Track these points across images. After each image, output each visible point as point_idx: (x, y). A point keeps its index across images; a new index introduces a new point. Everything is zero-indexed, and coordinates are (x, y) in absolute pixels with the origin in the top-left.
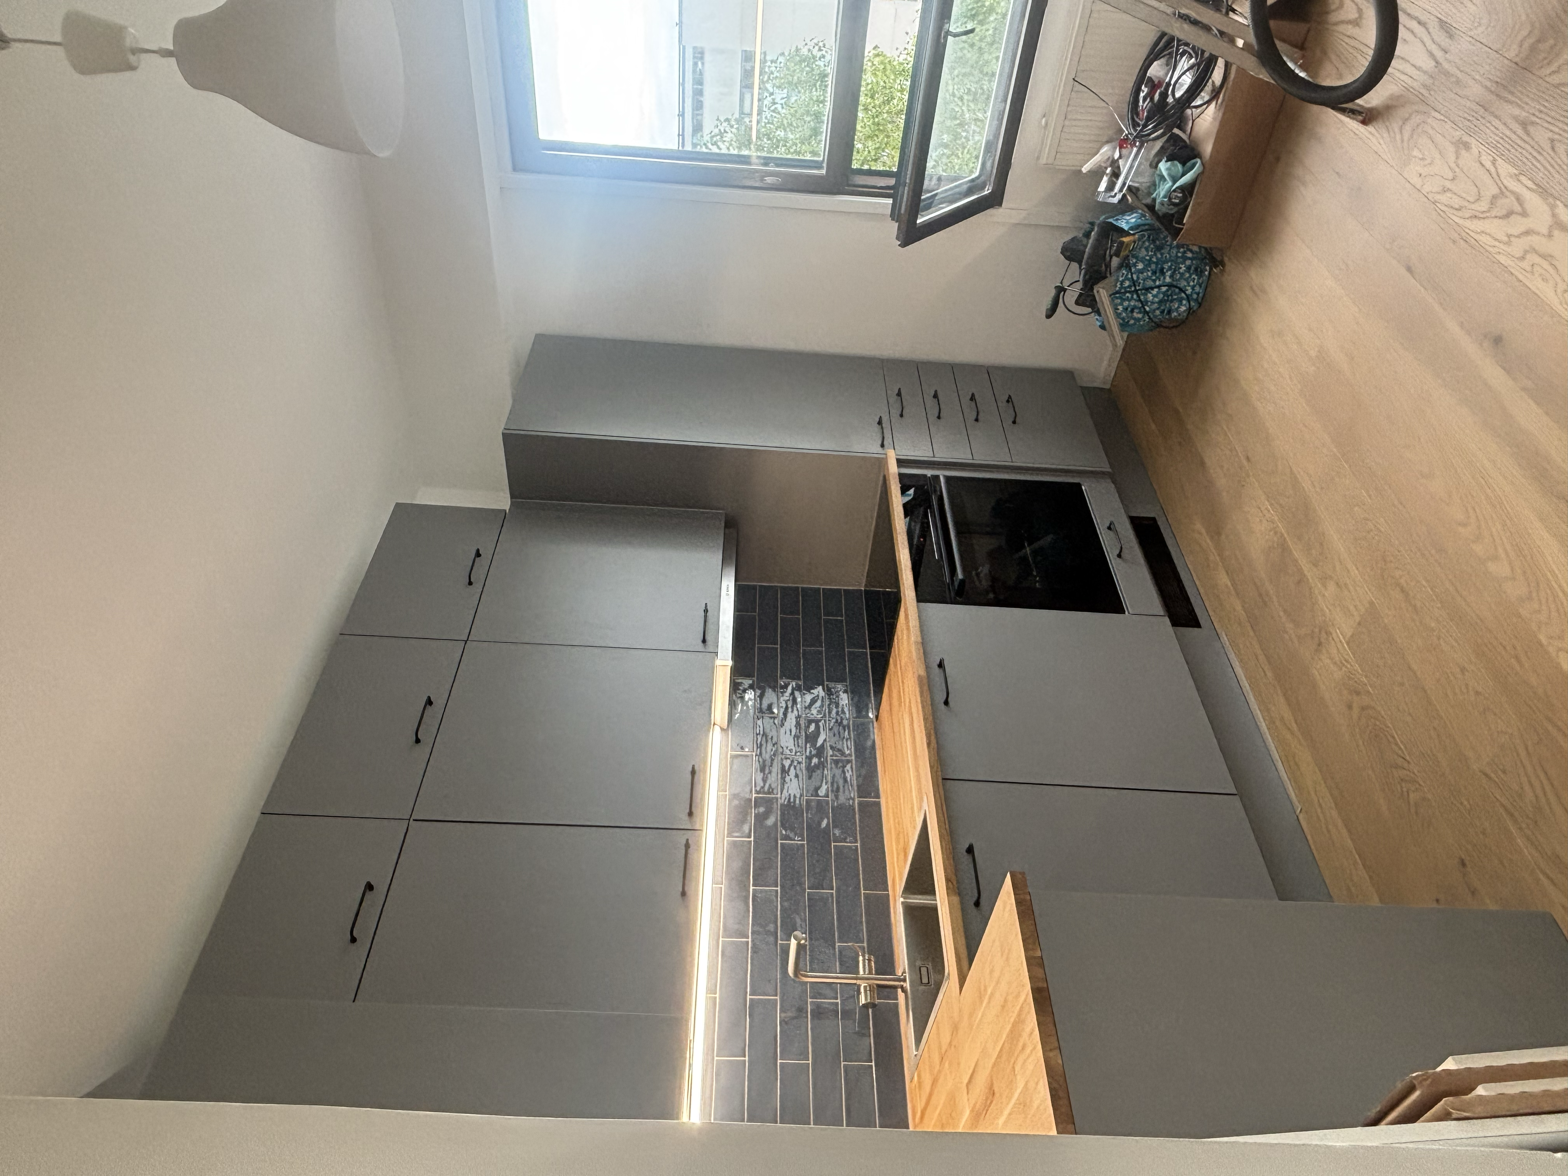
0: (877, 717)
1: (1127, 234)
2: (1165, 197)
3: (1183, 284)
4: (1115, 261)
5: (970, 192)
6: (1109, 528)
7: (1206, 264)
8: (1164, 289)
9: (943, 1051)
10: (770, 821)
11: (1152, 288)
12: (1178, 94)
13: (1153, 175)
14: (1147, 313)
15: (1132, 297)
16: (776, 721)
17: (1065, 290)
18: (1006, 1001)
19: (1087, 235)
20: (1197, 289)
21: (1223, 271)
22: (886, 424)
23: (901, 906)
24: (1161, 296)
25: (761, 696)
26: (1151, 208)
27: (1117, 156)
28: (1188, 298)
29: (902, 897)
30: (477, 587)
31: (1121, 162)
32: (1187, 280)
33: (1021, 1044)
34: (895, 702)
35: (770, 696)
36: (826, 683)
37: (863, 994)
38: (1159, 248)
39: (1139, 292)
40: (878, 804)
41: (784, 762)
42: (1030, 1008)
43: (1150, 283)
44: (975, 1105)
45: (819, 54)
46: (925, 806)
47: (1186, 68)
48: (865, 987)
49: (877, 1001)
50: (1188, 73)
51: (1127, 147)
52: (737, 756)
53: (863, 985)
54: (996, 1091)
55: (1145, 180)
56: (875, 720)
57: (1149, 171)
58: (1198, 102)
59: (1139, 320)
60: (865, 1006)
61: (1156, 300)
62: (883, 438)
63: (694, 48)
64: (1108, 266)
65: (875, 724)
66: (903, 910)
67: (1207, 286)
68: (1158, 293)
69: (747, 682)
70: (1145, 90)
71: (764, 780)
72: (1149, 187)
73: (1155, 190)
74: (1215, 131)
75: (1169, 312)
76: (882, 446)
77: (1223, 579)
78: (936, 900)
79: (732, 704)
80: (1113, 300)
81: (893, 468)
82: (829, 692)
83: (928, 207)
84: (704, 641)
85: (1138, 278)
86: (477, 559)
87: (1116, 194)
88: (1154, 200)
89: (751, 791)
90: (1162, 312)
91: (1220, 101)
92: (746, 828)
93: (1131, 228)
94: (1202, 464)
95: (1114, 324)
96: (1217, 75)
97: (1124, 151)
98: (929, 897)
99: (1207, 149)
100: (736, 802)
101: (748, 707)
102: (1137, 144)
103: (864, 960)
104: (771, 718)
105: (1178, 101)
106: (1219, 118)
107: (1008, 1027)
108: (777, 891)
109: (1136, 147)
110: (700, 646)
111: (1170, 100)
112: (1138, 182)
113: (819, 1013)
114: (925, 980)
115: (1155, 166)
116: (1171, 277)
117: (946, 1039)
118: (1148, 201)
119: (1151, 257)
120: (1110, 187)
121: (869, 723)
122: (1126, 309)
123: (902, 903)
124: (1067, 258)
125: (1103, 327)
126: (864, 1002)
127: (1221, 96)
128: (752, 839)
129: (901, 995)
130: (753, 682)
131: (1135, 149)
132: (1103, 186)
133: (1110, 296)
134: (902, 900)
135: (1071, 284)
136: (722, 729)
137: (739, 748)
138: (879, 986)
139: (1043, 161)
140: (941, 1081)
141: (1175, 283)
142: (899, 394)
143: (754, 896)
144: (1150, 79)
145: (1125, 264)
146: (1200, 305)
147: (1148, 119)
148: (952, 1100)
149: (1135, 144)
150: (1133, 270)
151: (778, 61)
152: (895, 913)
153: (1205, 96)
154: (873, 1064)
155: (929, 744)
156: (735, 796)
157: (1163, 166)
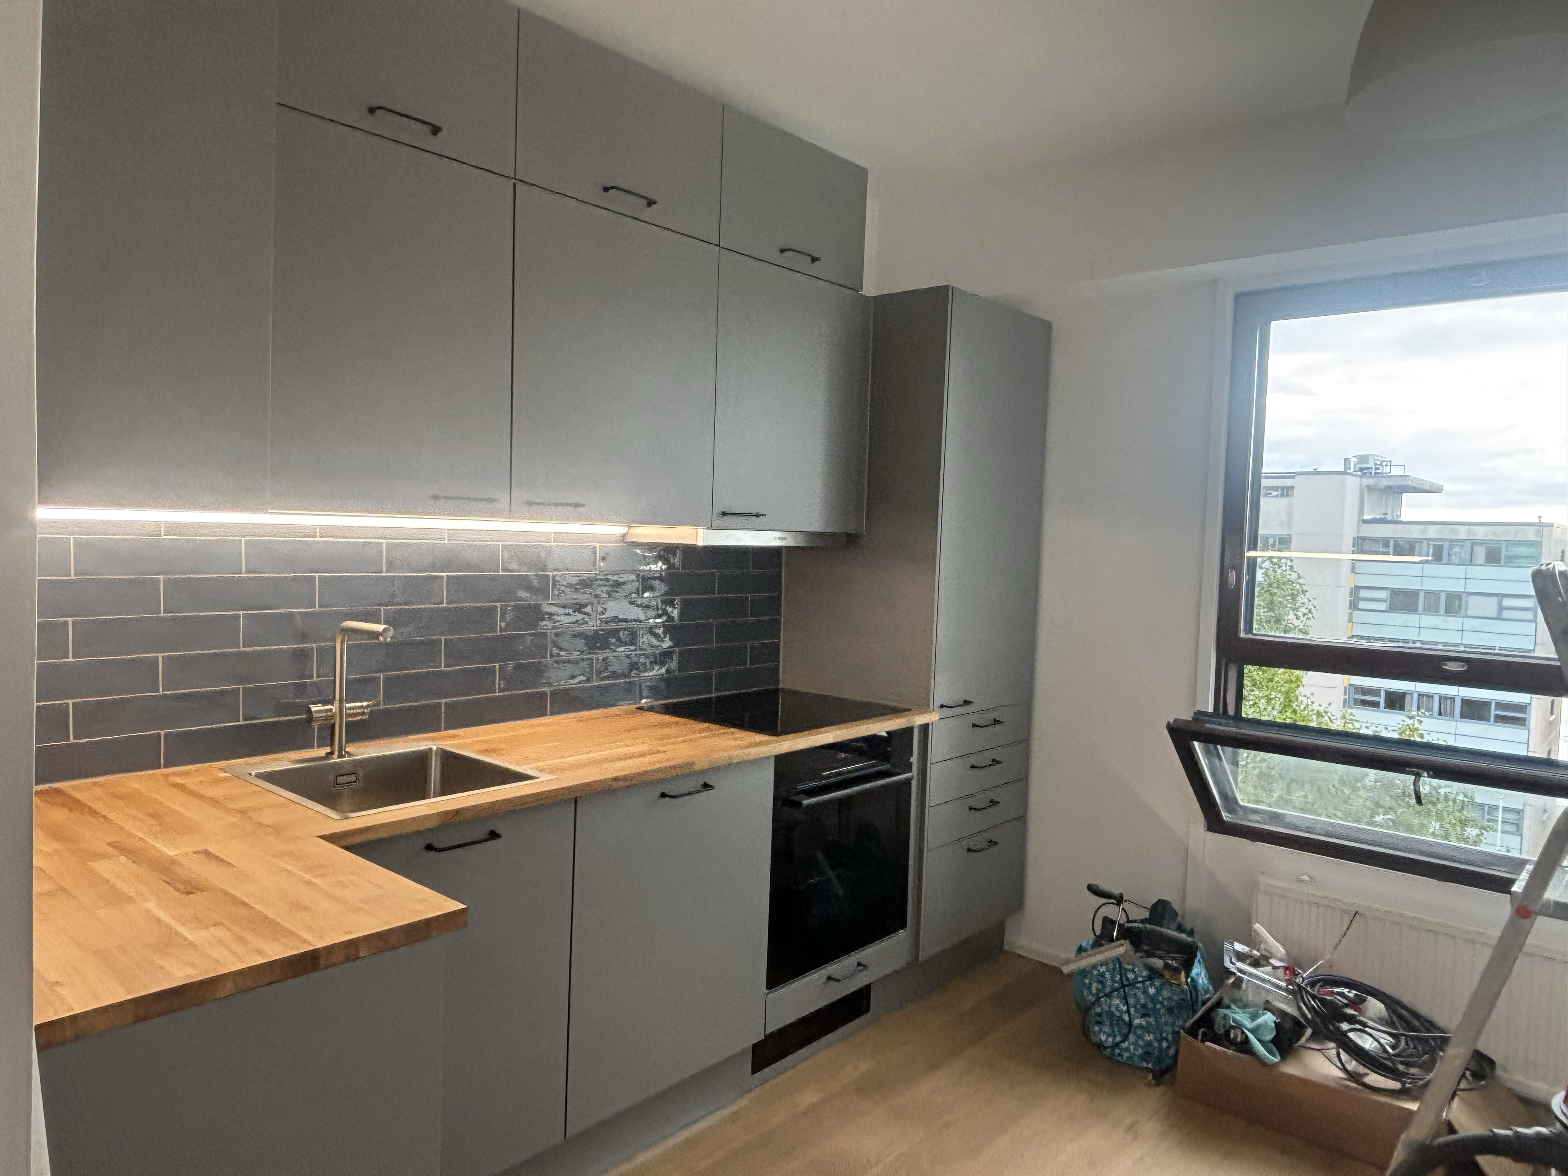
0: (641, 708)
1: (1187, 976)
2: (1235, 1020)
3: (1132, 1038)
4: (1158, 963)
5: (1224, 796)
6: (859, 964)
7: (1154, 1065)
8: (1126, 1018)
9: (251, 814)
10: (522, 594)
11: (1127, 1003)
12: (1351, 1035)
13: (1255, 1006)
14: (1098, 999)
15: (1115, 982)
16: (633, 595)
17: (1119, 905)
18: (305, 909)
19: (1180, 928)
20: (1126, 1054)
21: (1149, 1085)
22: (965, 709)
23: (427, 747)
24: (1118, 1014)
25: (661, 578)
26: (1219, 1004)
27: (1277, 963)
28: (1117, 1045)
29: (438, 748)
30: (778, 259)
31: (1269, 968)
32: (1135, 1043)
33: (246, 934)
34: (660, 732)
35: (661, 587)
36: (677, 649)
37: (323, 708)
38: (1170, 1011)
39: (1122, 990)
40: (543, 714)
41: (589, 607)
42: (292, 949)
43: (1131, 1001)
44: (180, 864)
45: (1301, 614)
46: (544, 777)
47: (1382, 1041)
48: (330, 710)
49: (315, 725)
50: (1376, 1044)
51: (1286, 974)
52: (595, 553)
53: (334, 708)
54: (191, 896)
55: (1250, 998)
56: (638, 706)
57: (1260, 1000)
58: (1344, 1056)
59: (1089, 987)
60: (309, 711)
61: (1113, 1009)
62: (951, 707)
63: (1293, 487)
64: (1149, 954)
65: (634, 707)
66: (423, 750)
67: (1129, 1065)
68: (1121, 1012)
69: (677, 561)
70: (1352, 994)
71: (569, 586)
72: (1241, 1000)
73: (1239, 1007)
74: (1313, 1078)
75: (1099, 1023)
76: (942, 706)
77: (808, 1098)
78: (434, 797)
79: (651, 547)
80: (1113, 961)
81: (919, 720)
82: (666, 655)
83: (1208, 753)
84: (724, 514)
85: (1138, 988)
86: (809, 258)
87: (1234, 964)
88: (1228, 1007)
89: (556, 570)
90: (1099, 1015)
91: (1349, 1083)
92: (514, 566)
93: (1193, 980)
94: (934, 1067)
95: (1085, 962)
96: (1374, 1079)
97: (1281, 972)
98: (438, 787)
99: (1291, 1069)
100: (543, 554)
101: (649, 564)
102: (1291, 987)
103: (362, 707)
104: (638, 589)
105: (1344, 1034)
106: (1327, 1083)
107: (270, 914)
108: (442, 603)
109: (1287, 986)
110: (718, 509)
111: (1345, 1026)
112: (1247, 987)
113: (302, 656)
114: (341, 780)
115: (1268, 1007)
116: (1140, 1026)
117: (267, 818)
118: (1226, 1001)
119: (1162, 1003)
120: (1241, 957)
121: (635, 700)
122: (1102, 975)
123: (431, 749)
124: (1155, 905)
125: (1081, 950)
126: (313, 709)
127: (1354, 1085)
128: (501, 573)
129: (322, 752)
130: (678, 569)
131: (1284, 984)
132: (1239, 947)
133: (1118, 959)
134: (434, 748)
135: (1125, 911)
136: (624, 535)
137: (602, 555)
138: (333, 727)
139: (1262, 879)
140: (217, 813)
141: (1132, 1030)
142: (996, 722)
143: (437, 577)
144: (1365, 1000)
145: (1154, 974)
146: (1109, 1059)
147: (1323, 1001)
148: (190, 828)
149: (1291, 984)
150: (1148, 983)
151: (1292, 573)
152: (418, 740)
153: (1352, 1065)
154: (242, 723)
155: (616, 779)
156: (549, 551)
157: (1269, 1018)
